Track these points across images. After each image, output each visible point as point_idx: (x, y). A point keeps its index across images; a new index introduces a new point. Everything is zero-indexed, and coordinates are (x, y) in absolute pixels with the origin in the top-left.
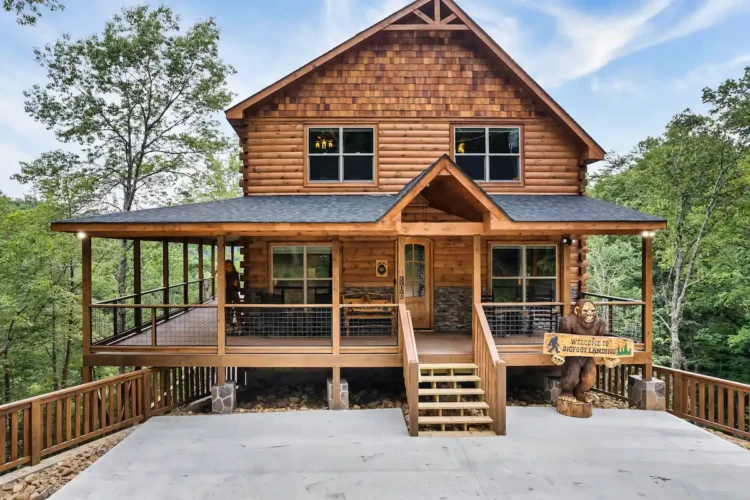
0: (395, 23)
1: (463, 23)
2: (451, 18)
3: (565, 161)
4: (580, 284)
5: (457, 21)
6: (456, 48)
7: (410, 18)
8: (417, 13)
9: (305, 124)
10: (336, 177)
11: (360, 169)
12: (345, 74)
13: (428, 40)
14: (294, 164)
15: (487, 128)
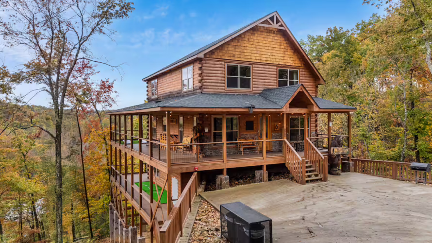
0: (261, 23)
1: (283, 26)
2: (280, 24)
3: (311, 84)
4: (316, 131)
5: (281, 26)
6: (279, 36)
7: (266, 22)
8: (269, 20)
9: (225, 62)
10: (237, 87)
11: (246, 84)
12: (240, 41)
13: (269, 31)
14: (221, 80)
15: (288, 69)
